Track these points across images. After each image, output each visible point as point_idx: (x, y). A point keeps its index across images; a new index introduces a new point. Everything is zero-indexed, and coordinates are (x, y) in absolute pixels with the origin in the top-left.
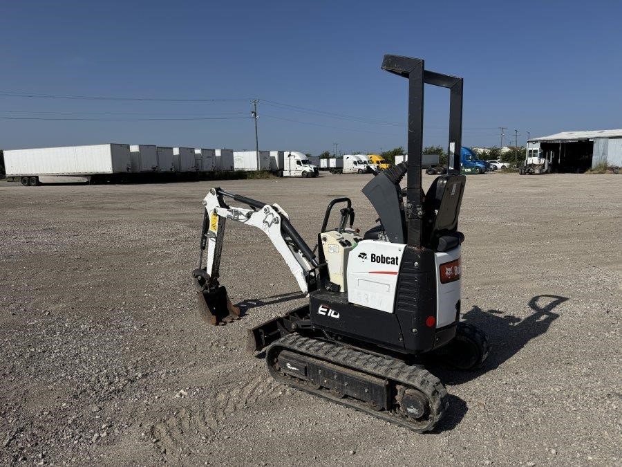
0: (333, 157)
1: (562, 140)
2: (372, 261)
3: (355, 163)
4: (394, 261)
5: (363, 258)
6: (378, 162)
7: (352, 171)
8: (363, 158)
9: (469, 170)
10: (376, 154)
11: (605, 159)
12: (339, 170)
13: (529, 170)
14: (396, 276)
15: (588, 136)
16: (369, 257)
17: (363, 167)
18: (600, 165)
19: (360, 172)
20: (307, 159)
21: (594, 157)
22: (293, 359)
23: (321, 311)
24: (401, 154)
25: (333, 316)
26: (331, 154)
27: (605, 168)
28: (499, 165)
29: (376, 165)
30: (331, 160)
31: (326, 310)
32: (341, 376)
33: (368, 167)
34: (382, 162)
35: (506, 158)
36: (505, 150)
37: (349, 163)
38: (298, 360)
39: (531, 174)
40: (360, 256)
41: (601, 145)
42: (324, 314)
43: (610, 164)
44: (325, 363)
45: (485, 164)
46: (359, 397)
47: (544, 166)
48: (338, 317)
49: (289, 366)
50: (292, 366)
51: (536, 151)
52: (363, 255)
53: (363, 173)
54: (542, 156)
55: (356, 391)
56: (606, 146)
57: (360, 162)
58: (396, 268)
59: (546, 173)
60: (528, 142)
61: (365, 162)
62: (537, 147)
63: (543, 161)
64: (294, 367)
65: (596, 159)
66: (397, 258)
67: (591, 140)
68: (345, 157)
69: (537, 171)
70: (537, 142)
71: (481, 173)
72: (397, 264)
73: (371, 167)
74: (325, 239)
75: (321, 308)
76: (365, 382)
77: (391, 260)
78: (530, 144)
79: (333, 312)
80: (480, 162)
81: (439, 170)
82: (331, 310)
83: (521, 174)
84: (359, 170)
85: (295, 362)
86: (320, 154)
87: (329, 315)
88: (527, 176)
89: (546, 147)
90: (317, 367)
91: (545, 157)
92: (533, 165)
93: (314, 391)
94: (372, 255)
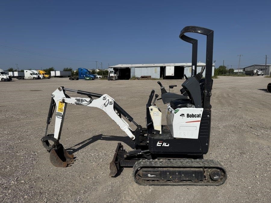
0: (16, 71)
1: (120, 67)
2: (187, 117)
3: (31, 74)
4: (198, 116)
5: (182, 116)
6: (43, 74)
7: (30, 78)
8: (35, 72)
9: (88, 78)
10: (42, 70)
11: (134, 75)
12: (21, 77)
13: (111, 79)
14: (200, 122)
15: (129, 66)
16: (186, 115)
17: (36, 76)
18: (133, 77)
19: (34, 78)
20: (4, 71)
21: (131, 74)
22: (151, 171)
23: (158, 144)
24: (53, 71)
25: (165, 145)
26: (14, 70)
27: (135, 78)
28: (98, 76)
29: (43, 75)
30: (15, 72)
31: (161, 144)
32: (180, 172)
33: (38, 76)
34: (45, 74)
35: (99, 73)
36: (98, 71)
37: (27, 74)
38: (154, 171)
39: (111, 80)
40: (181, 116)
41: (133, 70)
42: (160, 145)
43: (136, 77)
44: (169, 169)
45: (94, 76)
46: (189, 179)
47: (116, 77)
48: (168, 145)
49: (149, 175)
50: (151, 175)
51: (113, 71)
52: (182, 115)
53: (36, 79)
54: (115, 73)
55: (188, 177)
56: (134, 70)
57: (34, 74)
58: (200, 119)
59: (117, 80)
60: (109, 68)
61: (36, 74)
62: (112, 70)
63: (115, 75)
64: (153, 175)
65: (132, 75)
66: (200, 115)
67: (130, 68)
68: (25, 71)
69: (114, 79)
70: (112, 68)
71: (93, 79)
72: (200, 117)
73: (40, 76)
74: (152, 110)
75: (158, 143)
76: (193, 171)
77: (197, 116)
78: (110, 68)
79: (166, 144)
80: (92, 75)
81: (75, 78)
82: (164, 143)
83: (108, 80)
84: (34, 77)
85: (152, 172)
86: (8, 69)
87: (163, 146)
88: (111, 81)
89: (116, 70)
90: (166, 172)
91: (116, 74)
92: (112, 77)
93: (164, 184)
94: (187, 114)
